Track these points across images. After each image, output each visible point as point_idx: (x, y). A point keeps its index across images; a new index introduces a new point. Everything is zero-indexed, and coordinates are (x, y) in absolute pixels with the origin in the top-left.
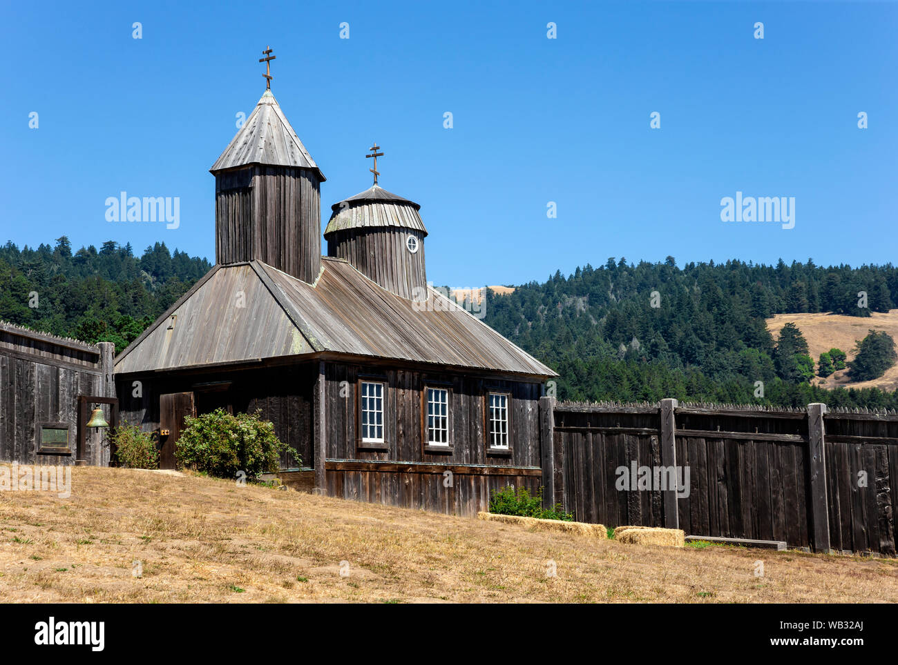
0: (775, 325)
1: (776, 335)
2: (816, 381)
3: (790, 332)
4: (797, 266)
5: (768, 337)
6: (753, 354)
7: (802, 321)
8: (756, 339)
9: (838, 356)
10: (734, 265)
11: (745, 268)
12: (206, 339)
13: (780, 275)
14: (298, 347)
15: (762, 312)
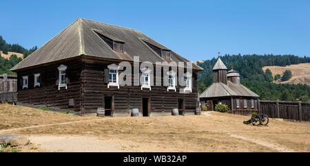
0: (264, 69)
1: (265, 71)
2: (274, 82)
3: (268, 70)
4: (269, 55)
5: (263, 71)
6: (259, 76)
7: (270, 68)
8: (260, 72)
9: (279, 76)
10: (254, 55)
11: (257, 56)
12: (213, 93)
13: (265, 57)
14: (228, 95)
15: (261, 66)
